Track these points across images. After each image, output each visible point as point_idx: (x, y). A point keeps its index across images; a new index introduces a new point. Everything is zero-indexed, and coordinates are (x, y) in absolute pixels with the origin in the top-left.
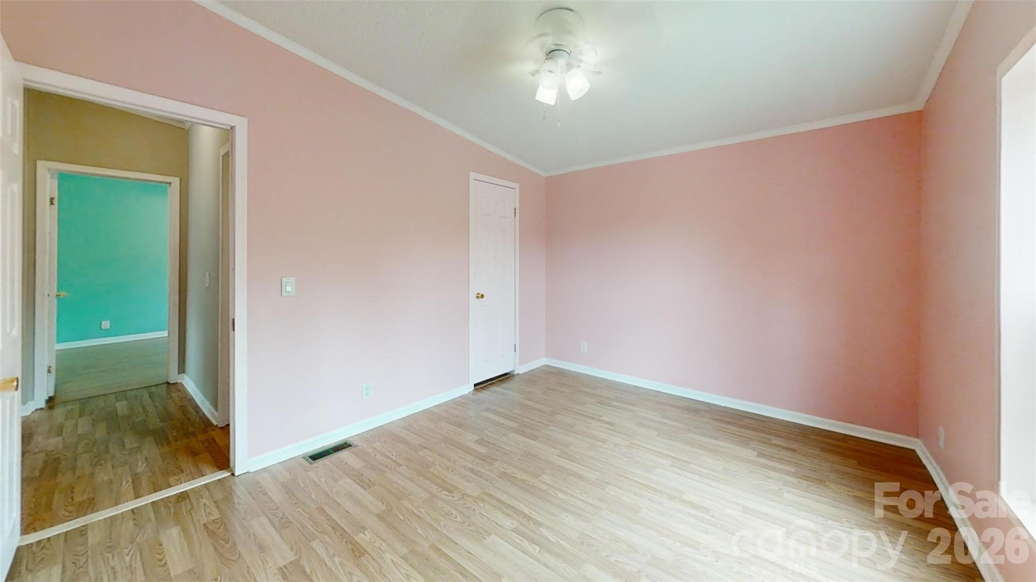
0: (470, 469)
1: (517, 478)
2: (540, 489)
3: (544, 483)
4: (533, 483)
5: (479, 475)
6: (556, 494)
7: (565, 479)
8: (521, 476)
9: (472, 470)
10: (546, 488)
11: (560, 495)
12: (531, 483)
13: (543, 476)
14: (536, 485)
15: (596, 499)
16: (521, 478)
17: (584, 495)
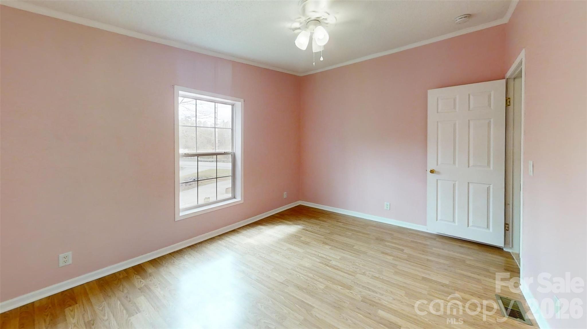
0: (377, 293)
1: (340, 286)
2: (323, 279)
3: (321, 283)
4: (328, 282)
5: (366, 288)
6: (314, 276)
7: (308, 286)
8: (338, 287)
9: (374, 291)
10: (320, 279)
11: (311, 275)
12: (329, 282)
13: (323, 288)
14: (326, 281)
15: (292, 274)
16: (338, 286)
17: (298, 276)
